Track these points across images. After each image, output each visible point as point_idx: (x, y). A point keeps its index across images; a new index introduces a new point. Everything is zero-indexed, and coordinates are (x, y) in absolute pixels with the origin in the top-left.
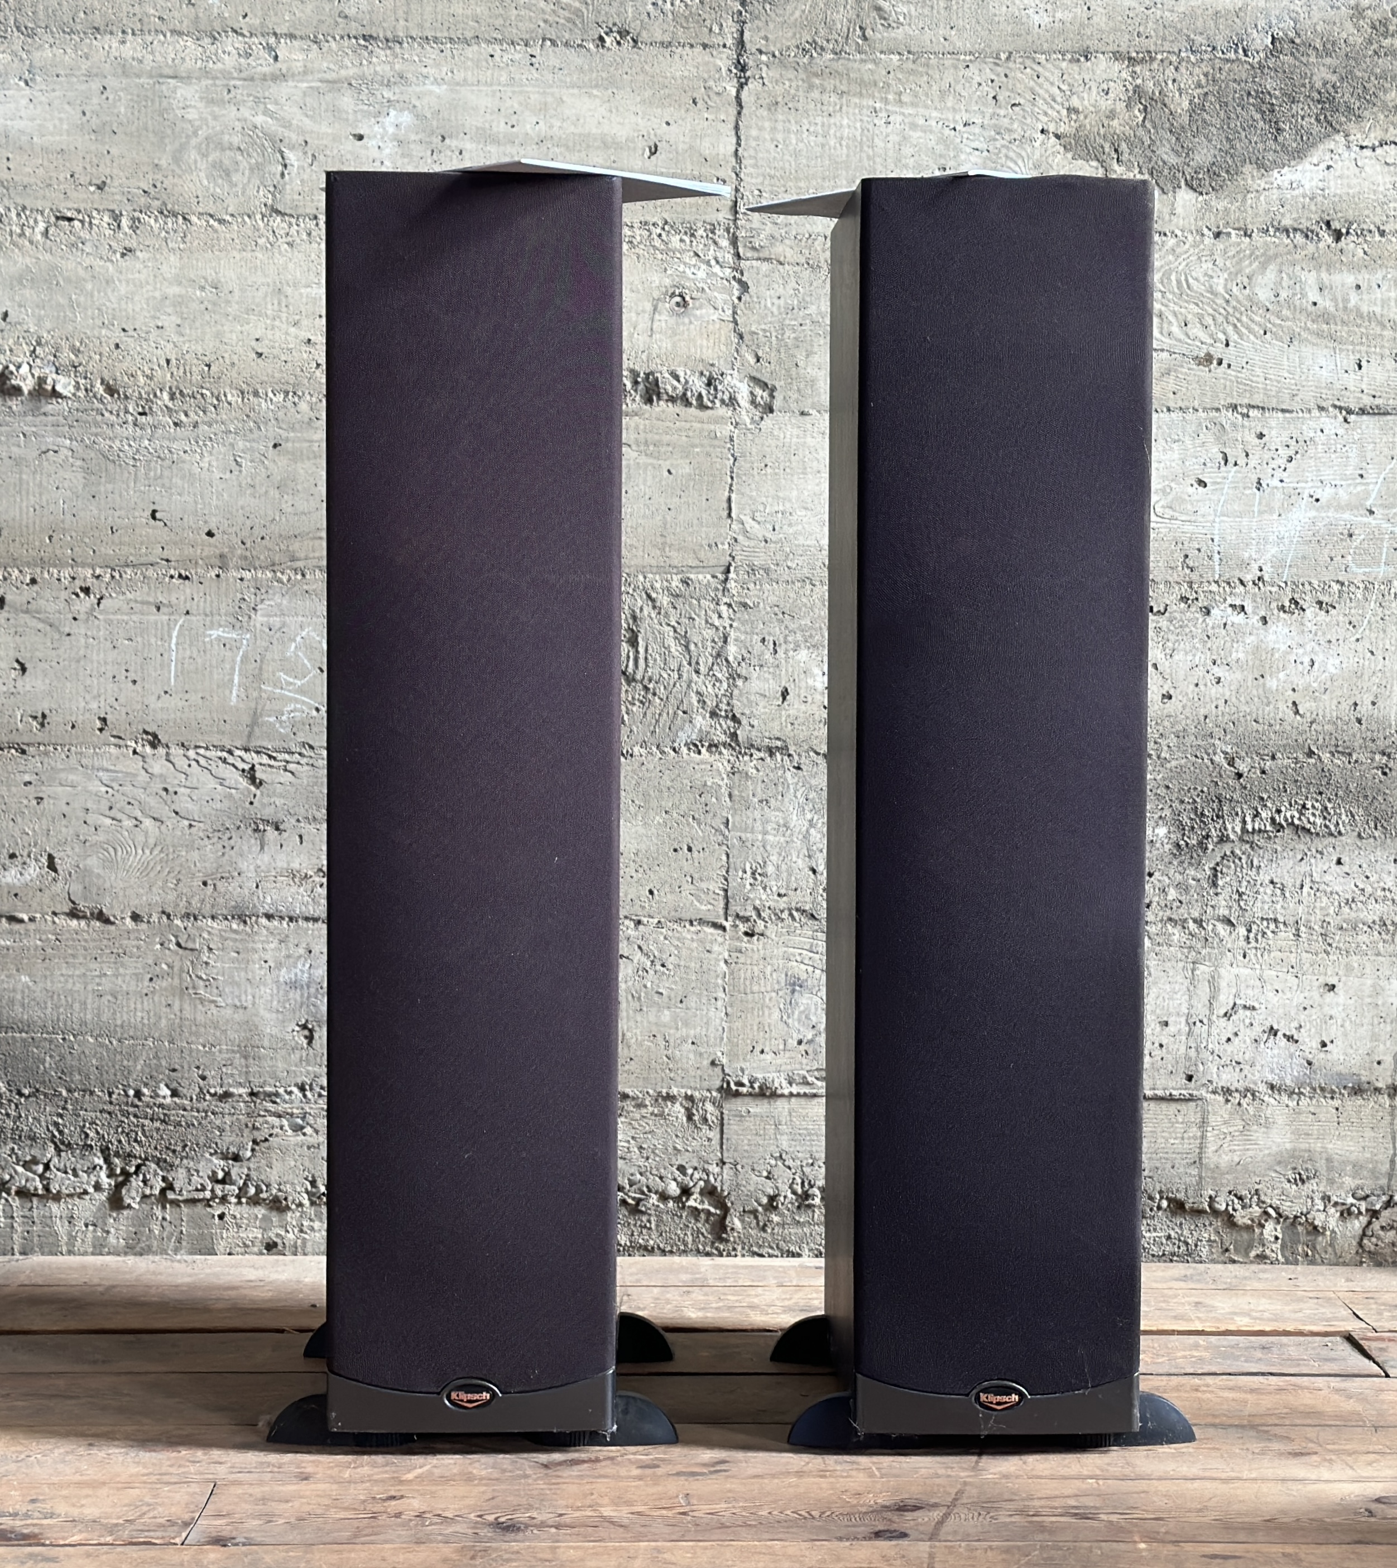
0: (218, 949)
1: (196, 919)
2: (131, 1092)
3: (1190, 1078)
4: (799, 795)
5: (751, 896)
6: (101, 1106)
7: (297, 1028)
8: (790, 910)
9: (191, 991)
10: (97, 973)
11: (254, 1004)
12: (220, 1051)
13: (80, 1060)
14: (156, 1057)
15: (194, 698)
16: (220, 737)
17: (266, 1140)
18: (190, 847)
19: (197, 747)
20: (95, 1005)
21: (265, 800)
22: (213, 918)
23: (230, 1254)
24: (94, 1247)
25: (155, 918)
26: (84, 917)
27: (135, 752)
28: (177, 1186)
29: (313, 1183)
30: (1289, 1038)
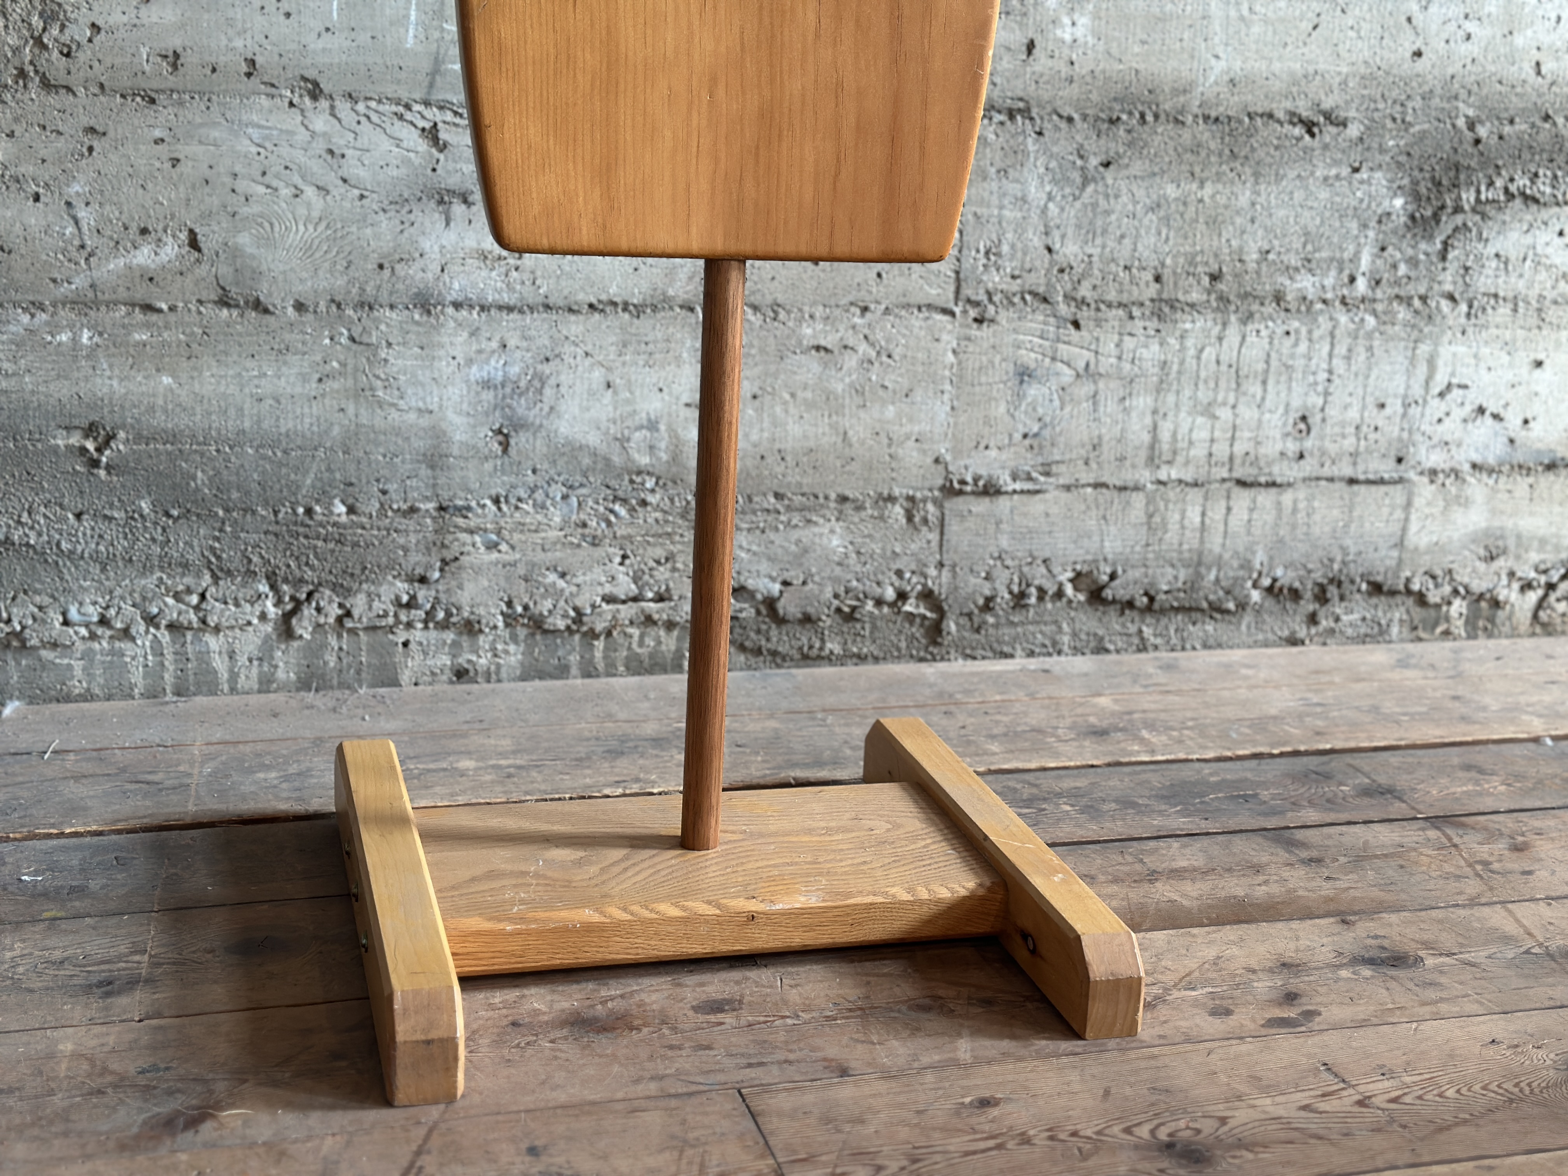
0: (399, 344)
1: (371, 308)
2: (301, 510)
3: (1400, 460)
4: (1039, 163)
5: (985, 278)
6: (265, 527)
7: (490, 434)
8: (1022, 293)
9: (368, 393)
10: (256, 373)
11: (441, 407)
12: (403, 462)
13: (237, 474)
14: (329, 469)
15: (363, 38)
16: (395, 87)
17: (456, 559)
18: (362, 221)
19: (367, 99)
20: (255, 411)
21: (451, 166)
22: (392, 307)
23: (416, 684)
24: (260, 682)
25: (322, 306)
26: (237, 306)
27: (291, 104)
28: (356, 613)
29: (509, 604)
30: (1496, 417)
